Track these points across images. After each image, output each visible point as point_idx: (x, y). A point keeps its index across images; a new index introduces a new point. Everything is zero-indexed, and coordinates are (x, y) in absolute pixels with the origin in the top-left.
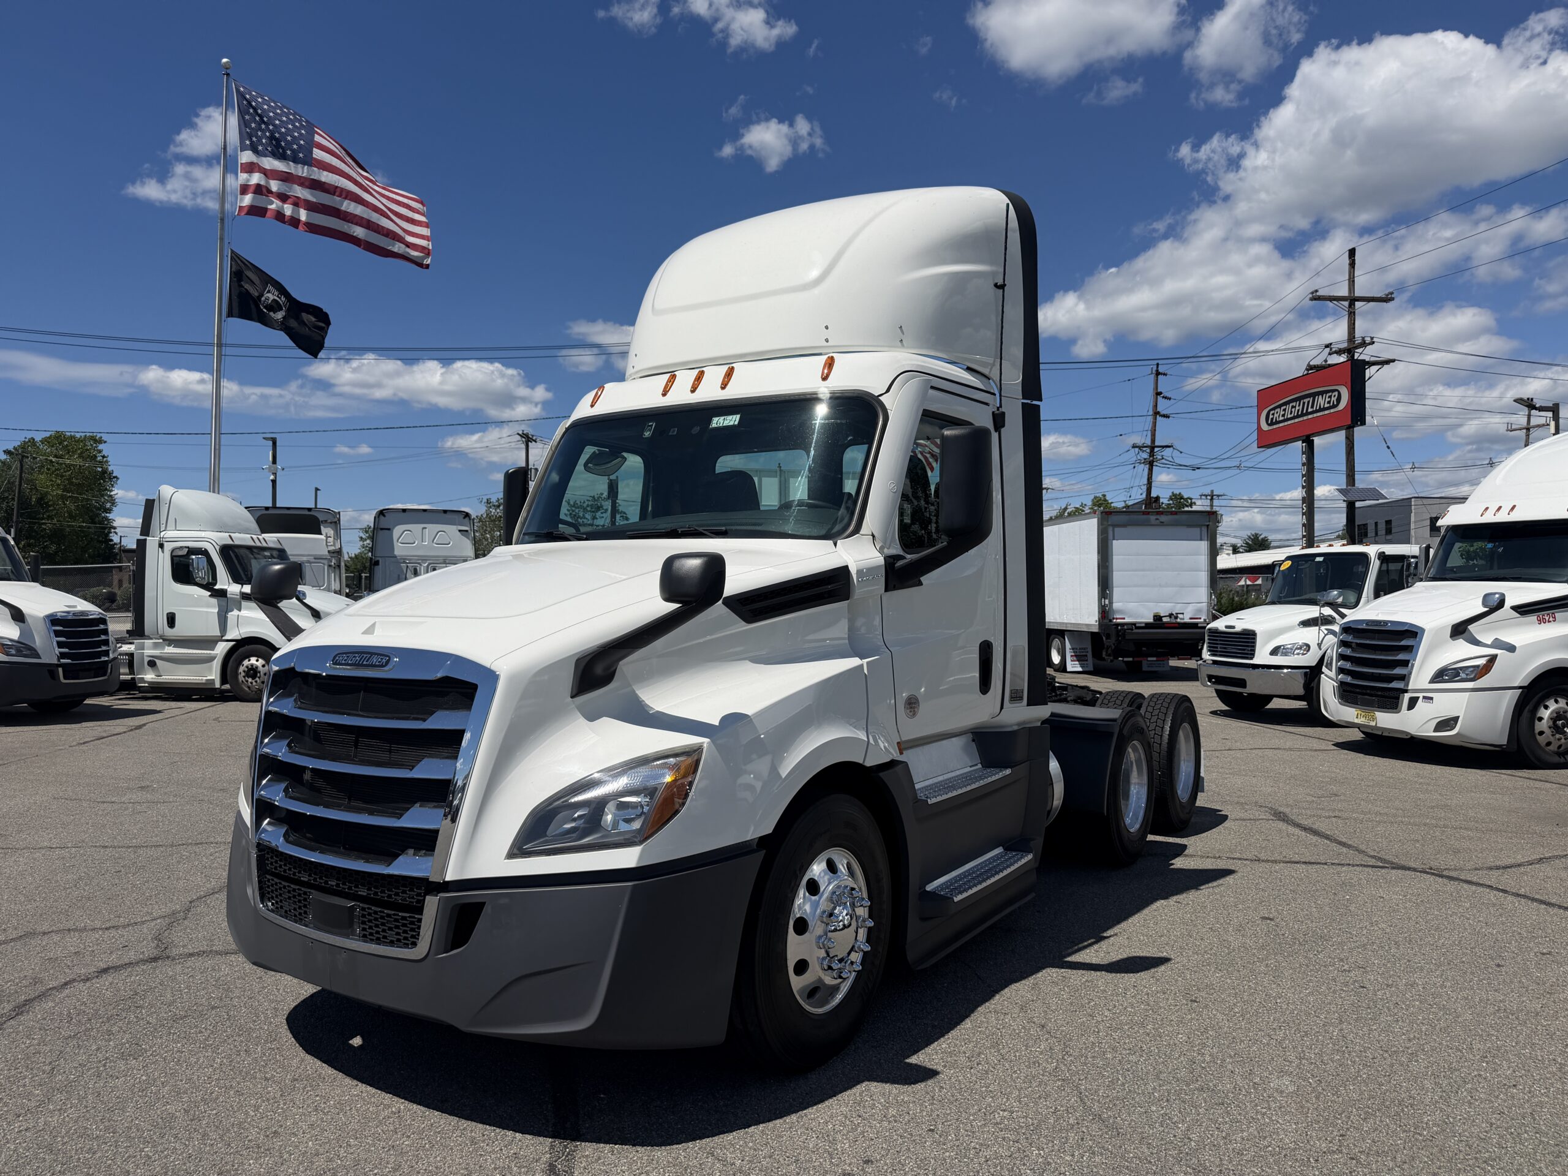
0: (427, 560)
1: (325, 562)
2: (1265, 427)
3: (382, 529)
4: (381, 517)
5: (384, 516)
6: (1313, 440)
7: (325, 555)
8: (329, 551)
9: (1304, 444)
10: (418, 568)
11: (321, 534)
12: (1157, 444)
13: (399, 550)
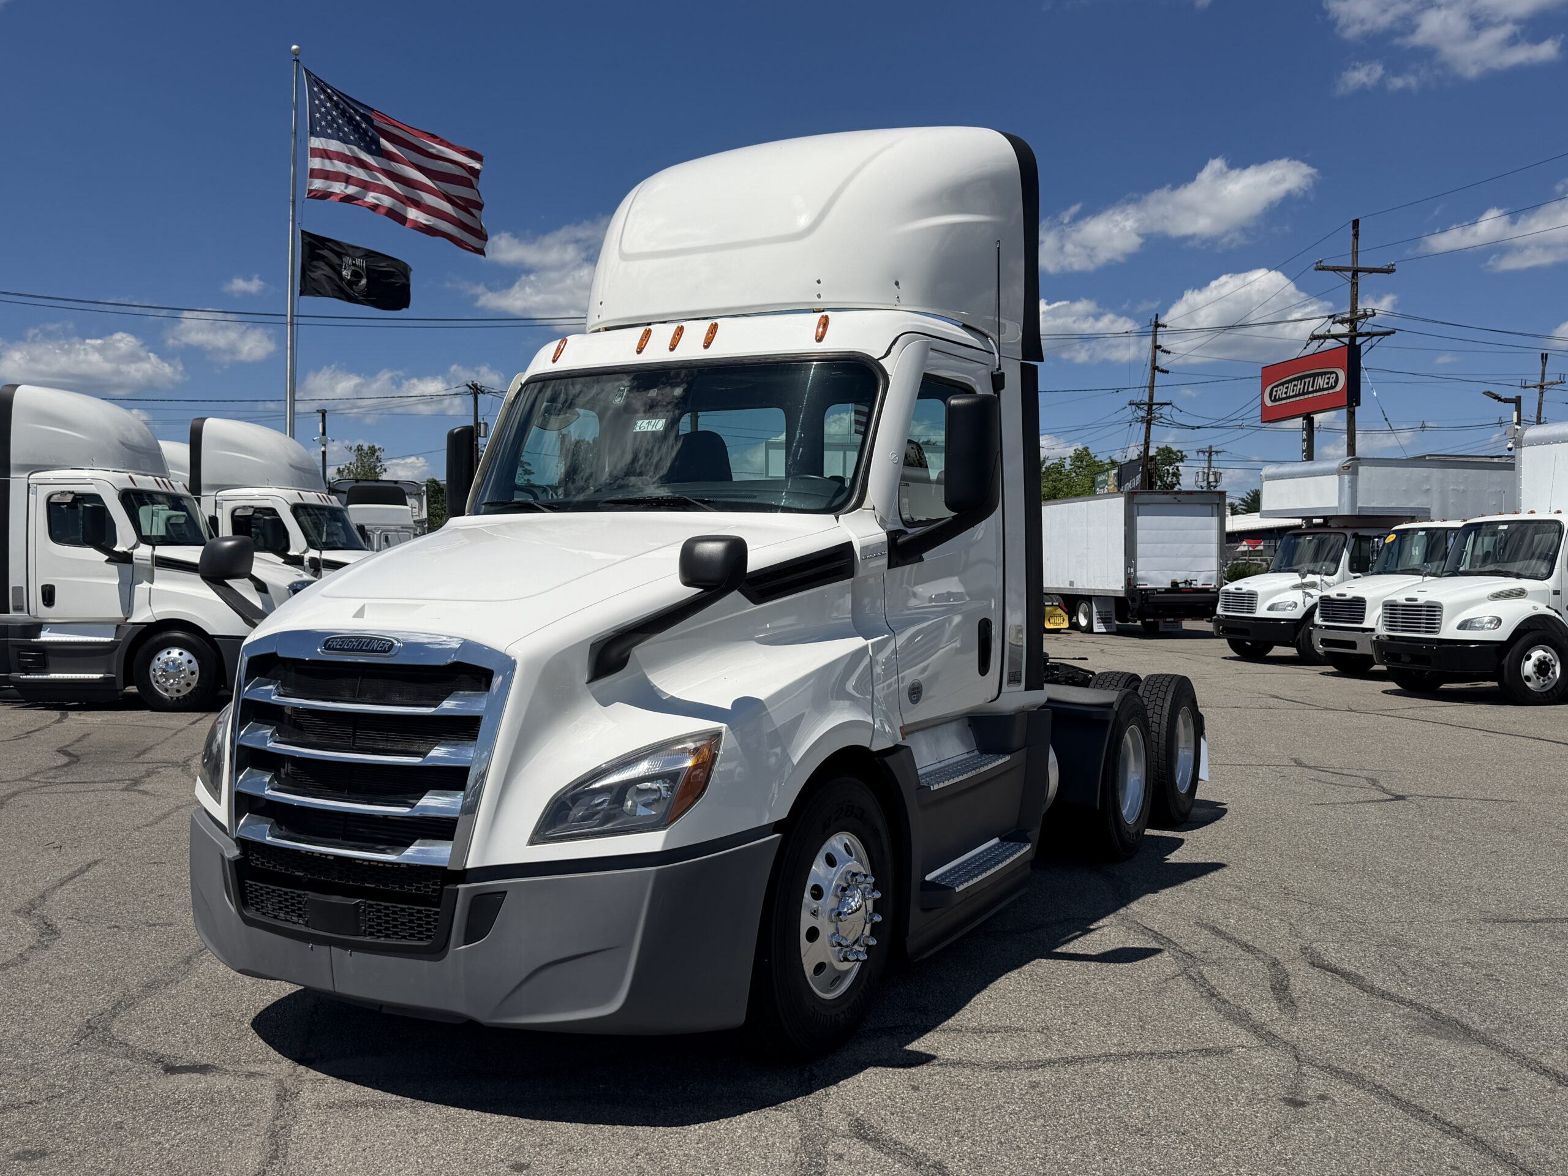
2: (1269, 403)
6: (1313, 418)
9: (1305, 422)
12: (1154, 401)
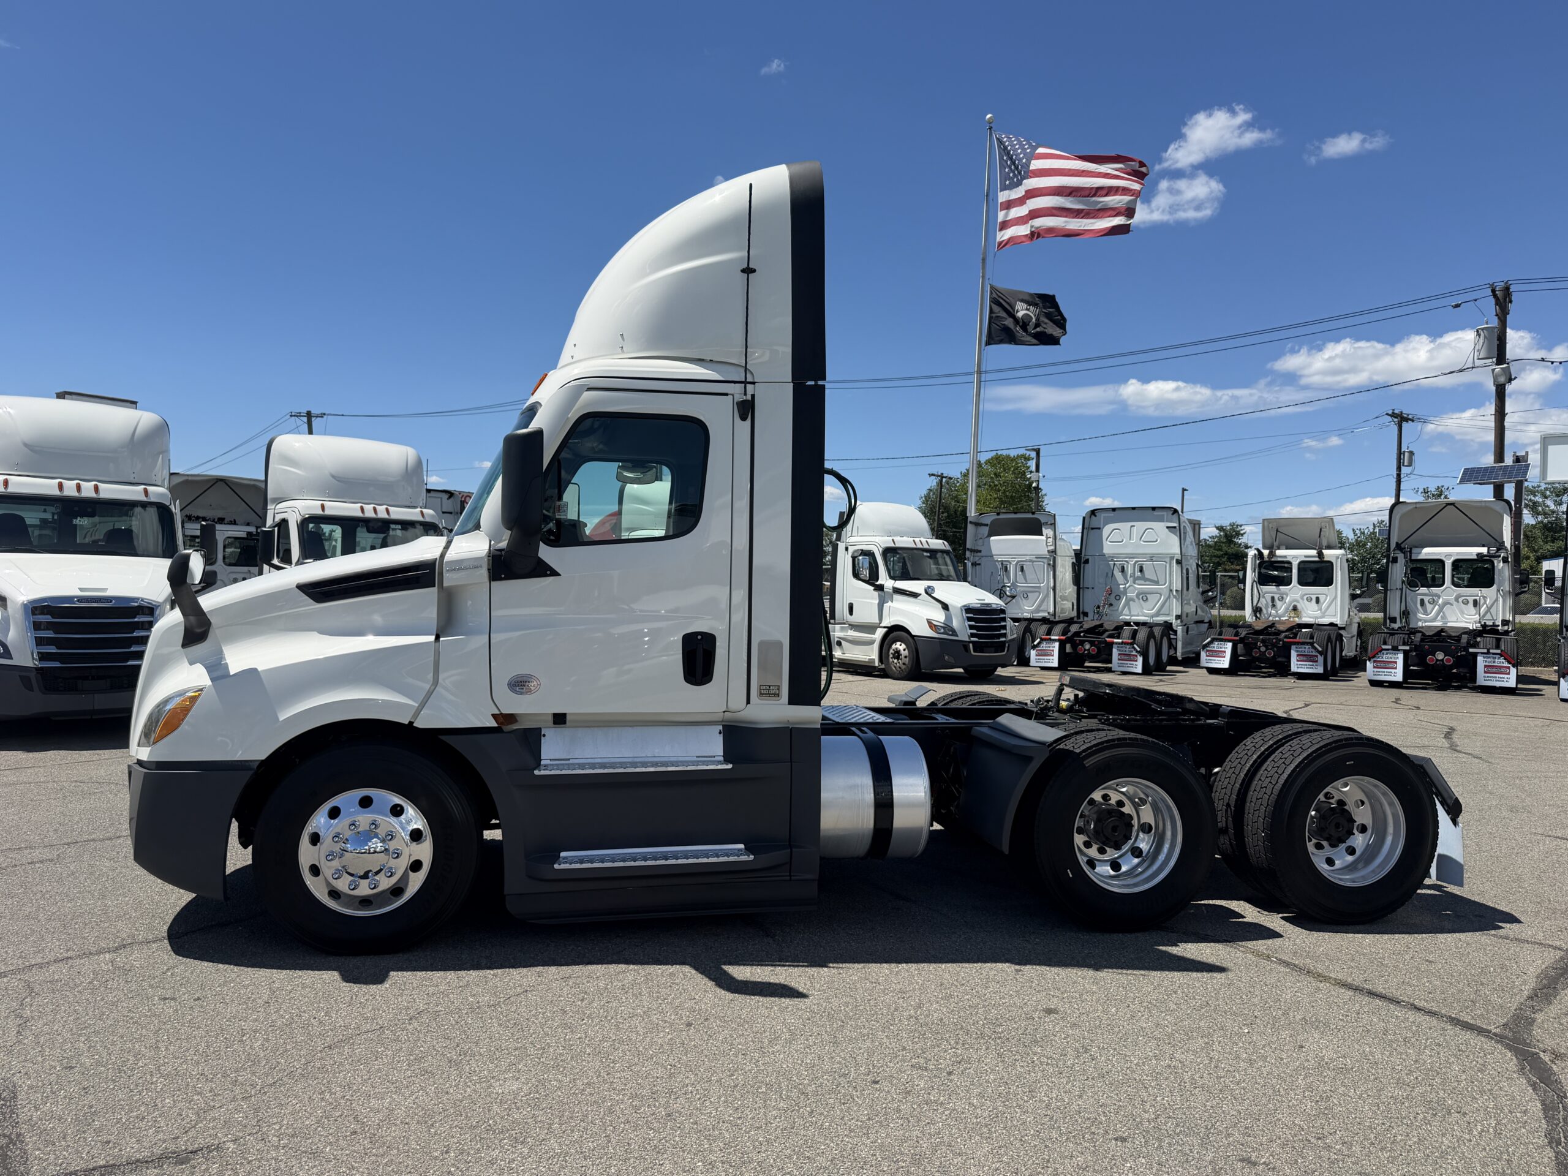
0: (1134, 558)
1: (1045, 561)
3: (1093, 529)
4: (1093, 516)
5: (1095, 516)
7: (1045, 555)
8: (1048, 551)
10: (1125, 566)
11: (1042, 535)
13: (1108, 548)
